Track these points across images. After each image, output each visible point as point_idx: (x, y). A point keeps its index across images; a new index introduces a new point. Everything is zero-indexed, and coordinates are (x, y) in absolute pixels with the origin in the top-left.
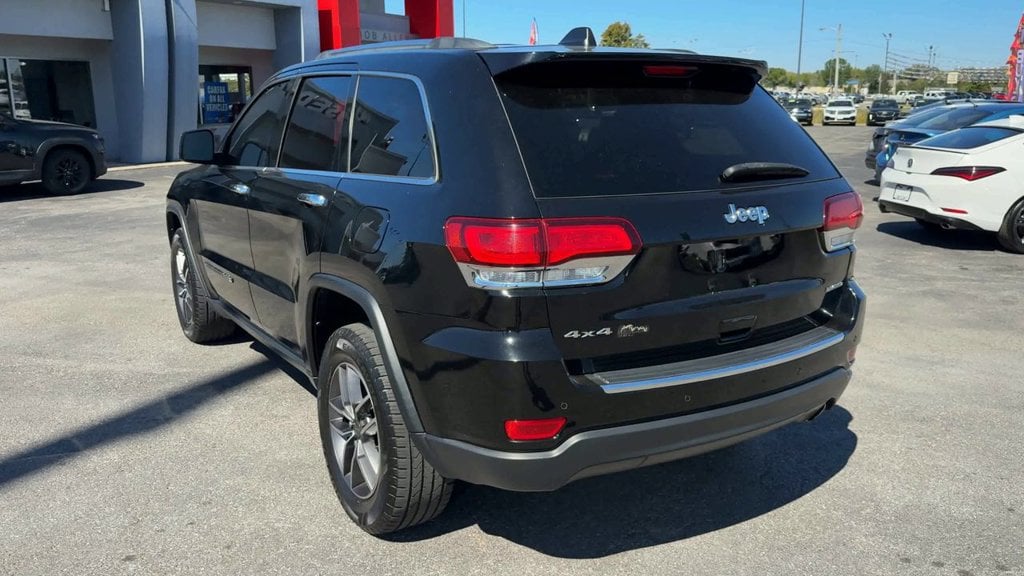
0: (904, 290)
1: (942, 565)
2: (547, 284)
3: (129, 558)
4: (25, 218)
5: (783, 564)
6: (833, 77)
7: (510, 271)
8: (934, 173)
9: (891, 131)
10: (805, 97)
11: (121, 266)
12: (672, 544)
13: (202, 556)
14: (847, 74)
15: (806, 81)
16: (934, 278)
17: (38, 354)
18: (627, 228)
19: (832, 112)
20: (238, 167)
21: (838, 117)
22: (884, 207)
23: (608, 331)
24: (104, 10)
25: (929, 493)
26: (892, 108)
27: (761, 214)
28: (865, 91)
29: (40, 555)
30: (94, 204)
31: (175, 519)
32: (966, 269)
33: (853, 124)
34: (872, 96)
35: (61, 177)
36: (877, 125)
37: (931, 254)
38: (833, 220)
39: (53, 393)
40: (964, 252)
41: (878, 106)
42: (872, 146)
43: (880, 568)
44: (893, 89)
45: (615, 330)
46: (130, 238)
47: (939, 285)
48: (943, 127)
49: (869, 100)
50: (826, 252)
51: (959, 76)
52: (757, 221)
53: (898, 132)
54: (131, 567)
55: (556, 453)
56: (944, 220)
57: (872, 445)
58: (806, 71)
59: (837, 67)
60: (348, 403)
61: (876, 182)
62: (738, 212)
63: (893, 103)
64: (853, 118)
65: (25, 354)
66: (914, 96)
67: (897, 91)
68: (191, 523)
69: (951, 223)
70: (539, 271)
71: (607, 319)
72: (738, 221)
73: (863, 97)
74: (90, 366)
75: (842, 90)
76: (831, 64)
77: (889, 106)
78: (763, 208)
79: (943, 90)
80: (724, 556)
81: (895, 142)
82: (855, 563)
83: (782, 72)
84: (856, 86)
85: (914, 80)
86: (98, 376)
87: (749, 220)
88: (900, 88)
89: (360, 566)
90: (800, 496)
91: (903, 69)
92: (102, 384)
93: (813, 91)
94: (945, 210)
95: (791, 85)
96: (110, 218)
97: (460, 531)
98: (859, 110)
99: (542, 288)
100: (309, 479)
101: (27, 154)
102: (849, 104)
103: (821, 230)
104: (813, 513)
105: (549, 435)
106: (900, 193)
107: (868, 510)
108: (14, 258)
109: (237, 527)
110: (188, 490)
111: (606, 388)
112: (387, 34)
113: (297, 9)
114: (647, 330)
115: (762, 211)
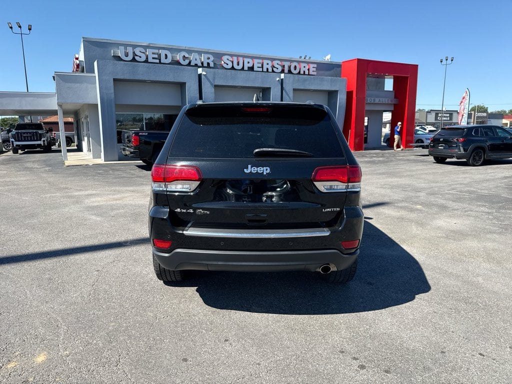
2: (168, 189)
18: (197, 171)
45: (195, 211)
55: (169, 255)
87: (258, 172)
97: (188, 288)
99: (166, 191)
111: (184, 232)
112: (381, 99)
113: (337, 91)
114: (208, 213)
115: (267, 169)
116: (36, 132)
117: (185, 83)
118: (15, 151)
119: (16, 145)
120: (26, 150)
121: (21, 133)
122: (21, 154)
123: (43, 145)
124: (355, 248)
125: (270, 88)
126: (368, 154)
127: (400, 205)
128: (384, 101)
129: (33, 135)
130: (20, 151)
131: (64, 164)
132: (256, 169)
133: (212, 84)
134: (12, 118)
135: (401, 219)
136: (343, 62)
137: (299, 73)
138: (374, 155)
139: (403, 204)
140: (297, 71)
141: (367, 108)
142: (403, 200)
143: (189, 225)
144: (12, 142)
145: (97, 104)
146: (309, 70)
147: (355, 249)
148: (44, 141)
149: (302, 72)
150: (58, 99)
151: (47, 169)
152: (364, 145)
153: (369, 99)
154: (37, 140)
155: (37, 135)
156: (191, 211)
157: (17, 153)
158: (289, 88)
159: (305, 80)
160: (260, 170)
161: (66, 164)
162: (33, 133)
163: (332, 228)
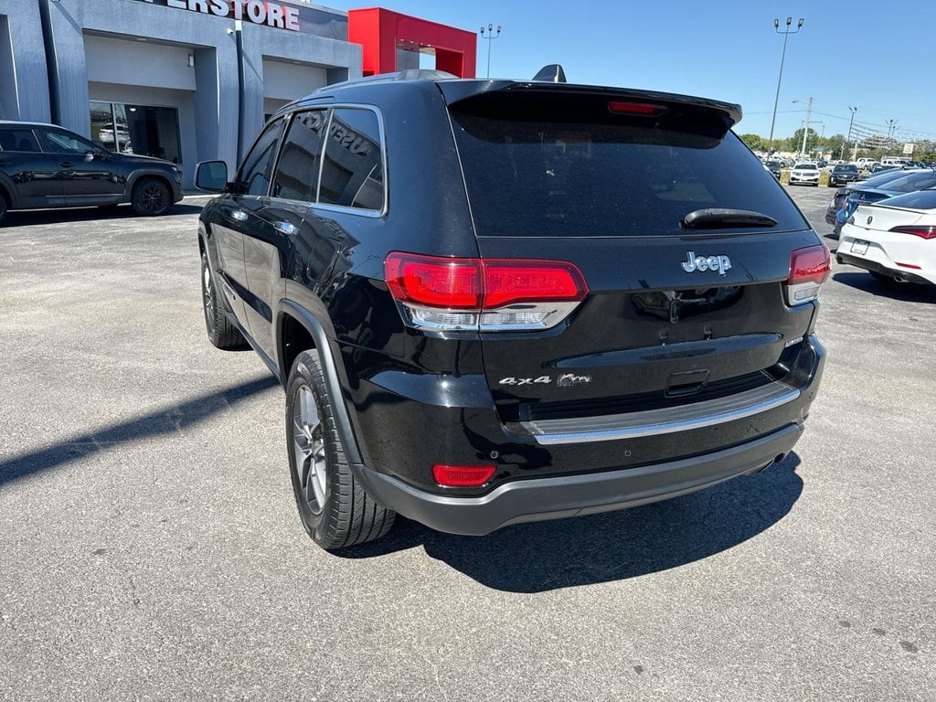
0: (855, 337)
1: (884, 633)
2: (483, 328)
3: (100, 552)
4: (113, 234)
5: (717, 616)
6: (802, 144)
7: (447, 313)
8: (891, 230)
9: (853, 191)
10: (775, 160)
11: (177, 276)
12: (608, 584)
13: (164, 555)
14: (814, 142)
15: (778, 146)
16: (885, 327)
17: (87, 349)
18: (573, 272)
19: (798, 174)
20: (245, 196)
21: (803, 178)
22: (841, 259)
23: (547, 380)
24: (189, 65)
25: (872, 548)
26: (852, 172)
27: (722, 264)
28: (828, 158)
29: (24, 541)
30: (170, 224)
31: (152, 514)
32: (916, 320)
33: (816, 185)
34: (835, 162)
35: (146, 202)
36: (837, 187)
37: (882, 304)
38: (798, 272)
39: (87, 385)
40: (914, 304)
41: (840, 170)
42: (833, 204)
43: (817, 631)
44: (854, 157)
45: (554, 379)
46: (190, 254)
47: (890, 333)
48: (902, 189)
49: (832, 165)
50: (789, 306)
51: (915, 147)
52: (717, 271)
53: (858, 192)
54: (99, 560)
55: (483, 500)
56: (898, 274)
57: (816, 492)
58: (778, 138)
59: (806, 136)
60: (305, 423)
61: (836, 237)
62: (698, 261)
63: (853, 168)
64: (816, 180)
65: (76, 348)
66: (872, 163)
67: (857, 159)
68: (164, 521)
69: (904, 277)
70: (475, 314)
71: (546, 367)
72: (697, 270)
73: (826, 162)
74: (125, 363)
75: (808, 156)
76: (800, 132)
77: (850, 170)
78: (725, 258)
79: (898, 159)
80: (657, 601)
81: (856, 201)
82: (791, 622)
83: (757, 138)
84: (821, 153)
85: (873, 149)
86: (128, 372)
87: (708, 269)
88: (860, 155)
89: (304, 580)
90: (741, 542)
91: (864, 139)
92: (129, 382)
93: (781, 156)
94: (899, 264)
95: (764, 150)
96: (179, 237)
97: (404, 551)
98: (823, 174)
99: (479, 332)
100: (279, 485)
101: (119, 181)
102: (813, 167)
103: (786, 283)
104: (752, 561)
105: (478, 482)
106: (857, 246)
107: (809, 563)
108: (94, 266)
109: (204, 528)
110: (171, 486)
113: (346, 70)
115: (724, 261)
125: (213, 49)
132: (705, 262)
133: (75, 26)
136: (350, 12)
137: (266, 23)
140: (261, 18)
146: (284, 18)
149: (271, 22)
158: (253, 52)
159: (284, 41)
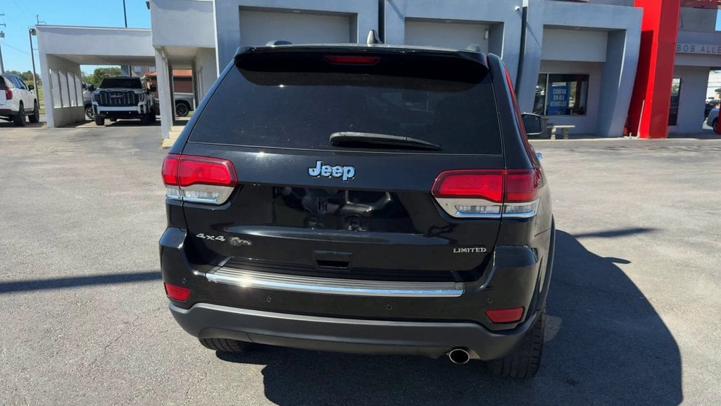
2: (184, 199)
24: (485, 39)
70: (179, 190)
111: (208, 275)
112: (706, 47)
113: (624, 31)
114: (249, 244)
115: (349, 171)
116: (130, 92)
117: (356, 15)
118: (100, 122)
119: (101, 112)
120: (118, 120)
121: (108, 93)
122: (107, 126)
123: (140, 112)
124: (516, 321)
125: (502, 24)
126: (671, 144)
127: (693, 239)
128: (710, 50)
129: (126, 96)
130: (107, 122)
131: (162, 144)
132: (329, 170)
133: (401, 16)
134: (113, 69)
135: (686, 265)
138: (683, 147)
139: (699, 239)
141: (678, 61)
142: (702, 232)
143: (223, 263)
144: (95, 106)
145: (215, 49)
147: (516, 324)
148: (142, 106)
150: (153, 40)
151: (133, 151)
152: (670, 129)
153: (682, 46)
154: (131, 105)
155: (131, 96)
156: (222, 239)
157: (102, 123)
158: (535, 23)
159: (565, 11)
160: (336, 171)
161: (164, 145)
162: (126, 93)
163: (470, 284)
